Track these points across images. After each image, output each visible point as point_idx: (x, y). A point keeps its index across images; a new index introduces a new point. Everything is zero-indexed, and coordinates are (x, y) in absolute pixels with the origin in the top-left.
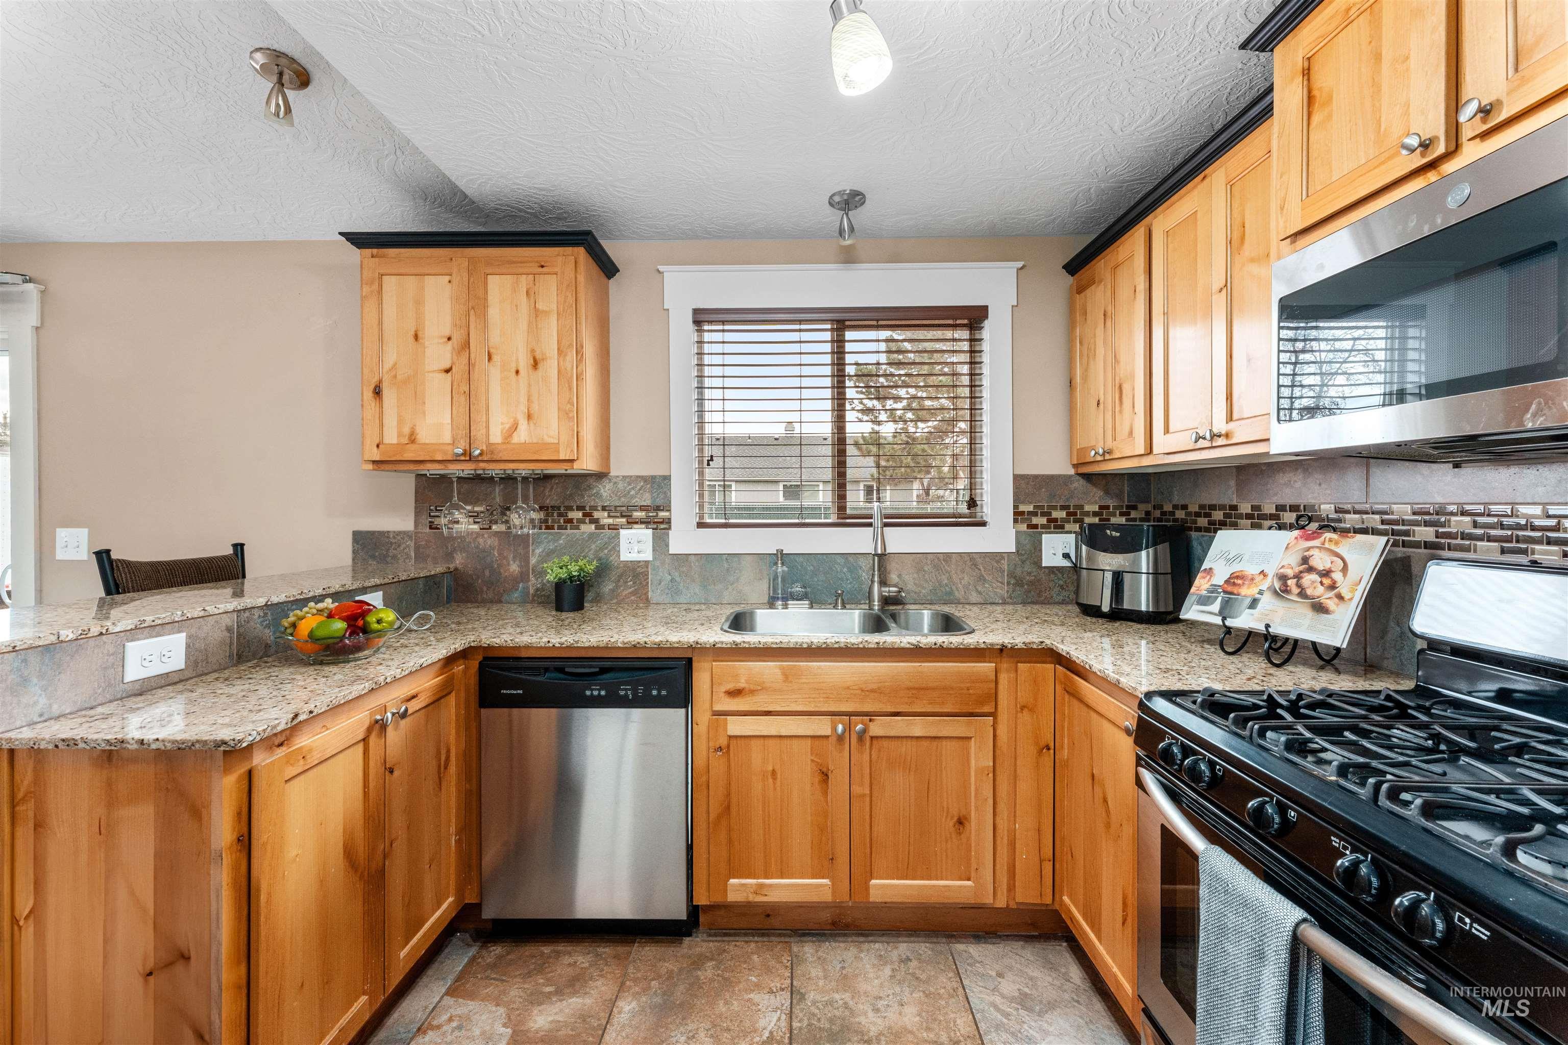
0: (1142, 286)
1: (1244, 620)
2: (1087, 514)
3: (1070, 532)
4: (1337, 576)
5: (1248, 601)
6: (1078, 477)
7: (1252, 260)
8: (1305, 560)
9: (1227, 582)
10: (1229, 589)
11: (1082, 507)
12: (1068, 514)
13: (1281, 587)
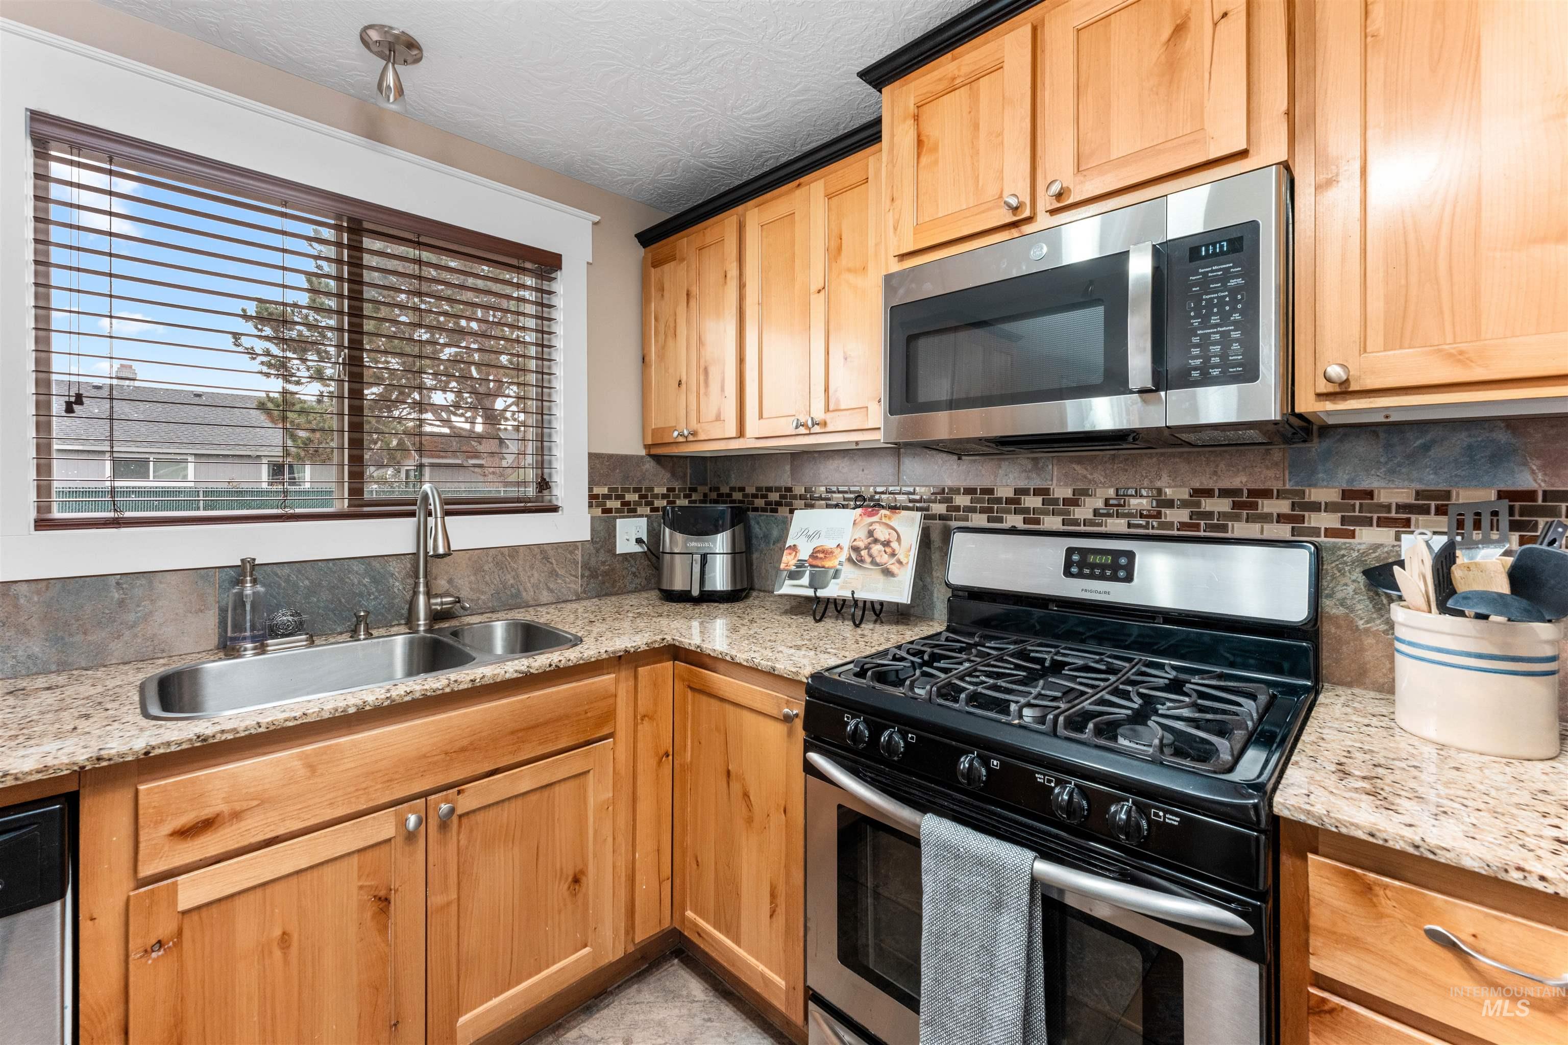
0: (733, 272)
1: (832, 590)
2: (656, 496)
3: (641, 516)
4: (894, 545)
5: (832, 572)
6: (649, 459)
7: (849, 270)
8: (871, 533)
9: (812, 556)
10: (815, 563)
11: (652, 489)
12: (641, 497)
13: (857, 558)
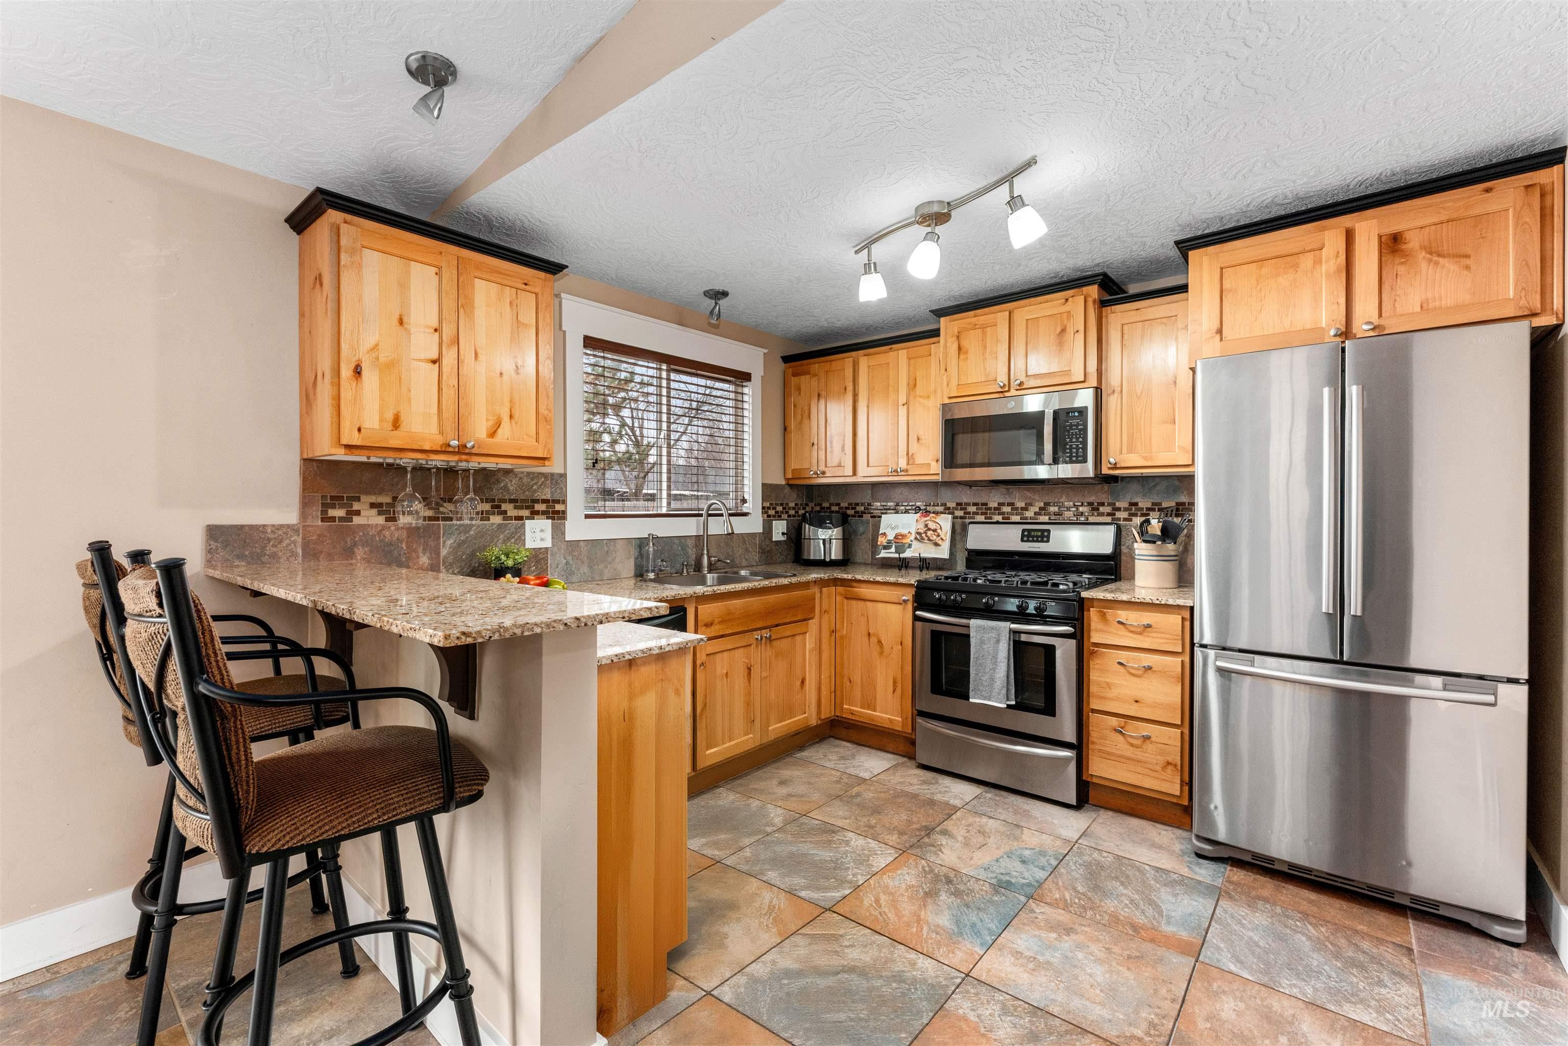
0: (850, 387)
1: (908, 554)
2: (789, 508)
3: (783, 520)
4: (939, 531)
5: (907, 545)
6: (786, 486)
8: (926, 526)
9: (895, 538)
10: (897, 541)
11: (787, 504)
12: (783, 508)
13: (920, 537)
